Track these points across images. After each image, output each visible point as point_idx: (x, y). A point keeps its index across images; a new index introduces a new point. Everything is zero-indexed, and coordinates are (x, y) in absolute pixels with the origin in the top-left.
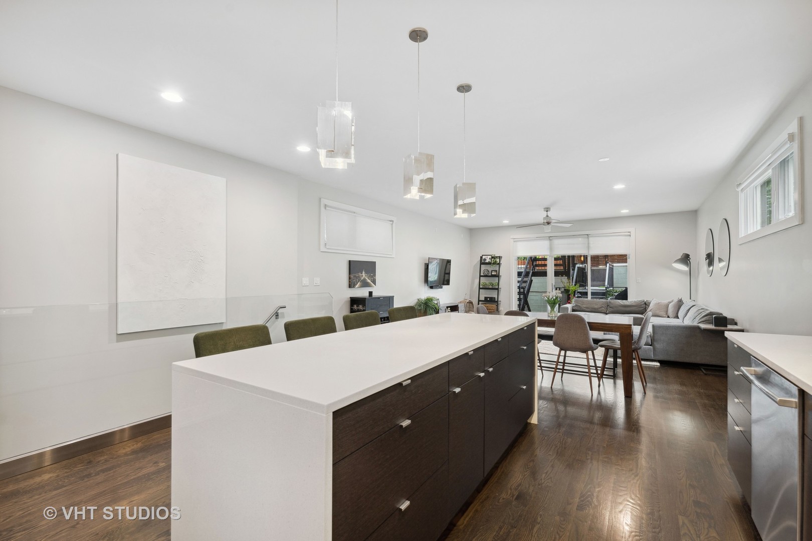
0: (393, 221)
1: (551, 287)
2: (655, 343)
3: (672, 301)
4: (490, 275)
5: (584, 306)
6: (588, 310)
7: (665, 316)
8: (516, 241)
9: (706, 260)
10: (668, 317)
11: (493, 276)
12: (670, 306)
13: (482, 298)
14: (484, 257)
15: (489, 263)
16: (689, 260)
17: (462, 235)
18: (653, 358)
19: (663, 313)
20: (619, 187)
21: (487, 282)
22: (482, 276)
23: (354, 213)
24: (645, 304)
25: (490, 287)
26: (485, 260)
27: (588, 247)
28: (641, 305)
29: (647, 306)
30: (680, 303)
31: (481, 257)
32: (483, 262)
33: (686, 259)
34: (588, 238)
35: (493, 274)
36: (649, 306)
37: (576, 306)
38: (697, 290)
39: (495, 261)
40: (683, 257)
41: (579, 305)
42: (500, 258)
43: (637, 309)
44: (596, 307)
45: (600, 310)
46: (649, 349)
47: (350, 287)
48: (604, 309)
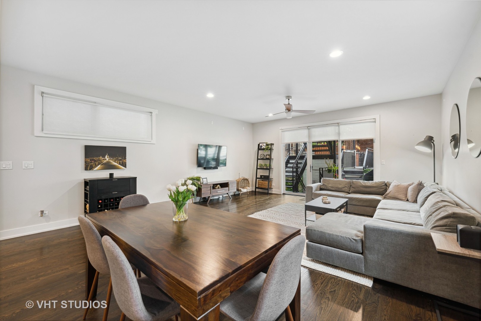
0: (151, 113)
1: (310, 168)
2: (366, 252)
3: (413, 184)
4: (265, 158)
5: (330, 185)
6: (333, 189)
7: (404, 198)
8: (283, 131)
9: (452, 141)
10: (408, 200)
11: (267, 159)
12: (410, 189)
13: (258, 176)
14: (261, 145)
15: (264, 149)
16: (432, 142)
17: (243, 128)
18: (364, 273)
19: (402, 196)
20: (336, 54)
21: (263, 164)
22: (260, 159)
23: (95, 103)
24: (386, 185)
25: (265, 167)
26: (261, 146)
27: (339, 134)
28: (381, 186)
29: (387, 188)
30: (420, 186)
31: (259, 145)
32: (260, 148)
33: (429, 141)
34: (339, 126)
35: (267, 157)
36: (389, 187)
37: (323, 185)
38: (441, 172)
39: (269, 147)
40: (426, 139)
41: (326, 184)
42: (272, 144)
43: (377, 190)
44: (340, 186)
45: (343, 189)
46: (358, 259)
47: (86, 169)
48: (346, 189)
